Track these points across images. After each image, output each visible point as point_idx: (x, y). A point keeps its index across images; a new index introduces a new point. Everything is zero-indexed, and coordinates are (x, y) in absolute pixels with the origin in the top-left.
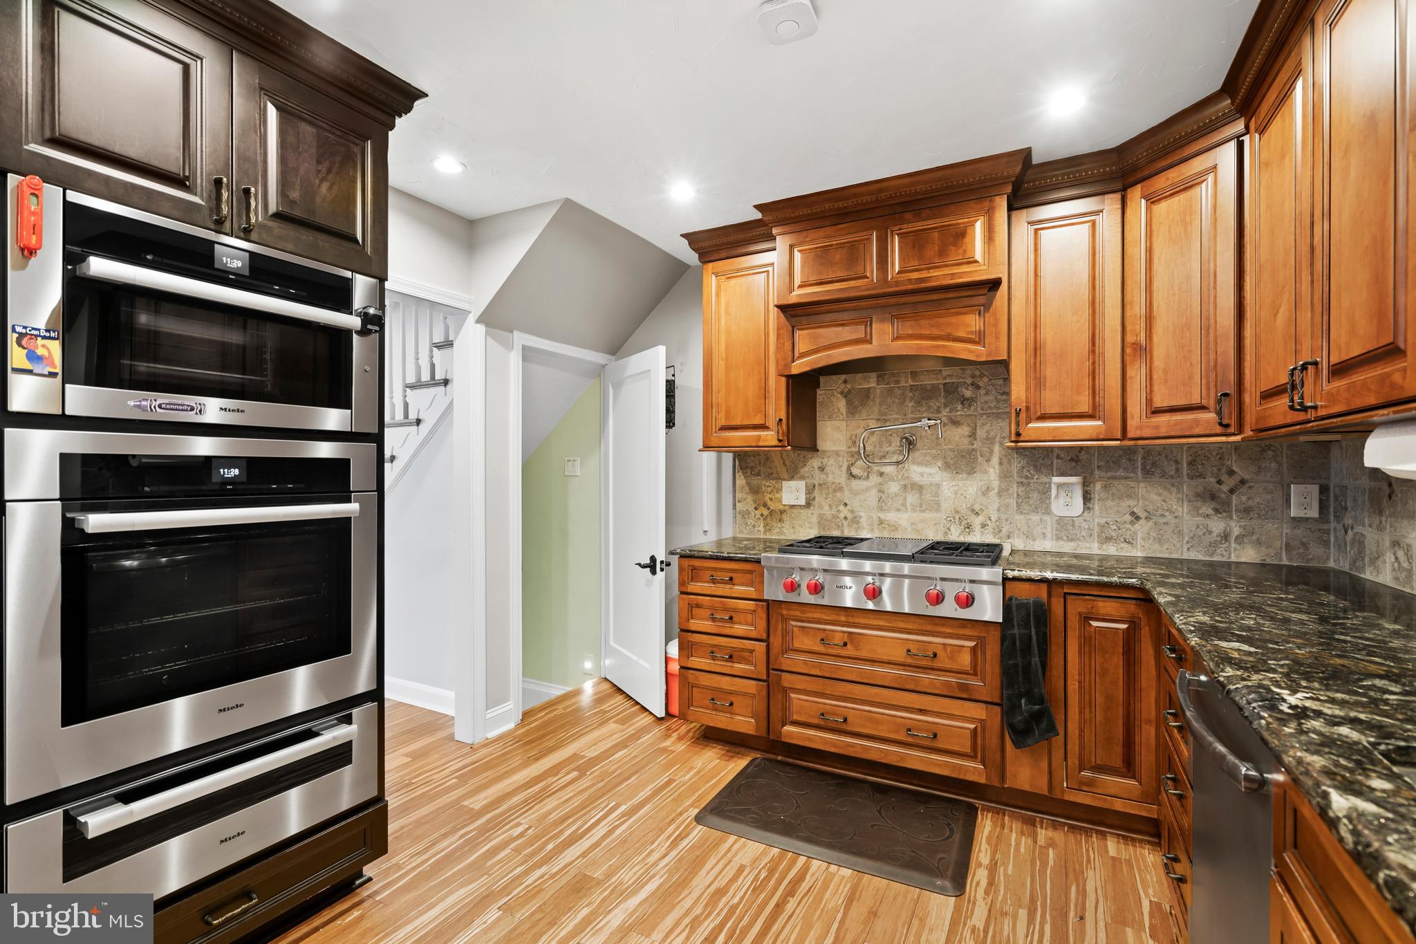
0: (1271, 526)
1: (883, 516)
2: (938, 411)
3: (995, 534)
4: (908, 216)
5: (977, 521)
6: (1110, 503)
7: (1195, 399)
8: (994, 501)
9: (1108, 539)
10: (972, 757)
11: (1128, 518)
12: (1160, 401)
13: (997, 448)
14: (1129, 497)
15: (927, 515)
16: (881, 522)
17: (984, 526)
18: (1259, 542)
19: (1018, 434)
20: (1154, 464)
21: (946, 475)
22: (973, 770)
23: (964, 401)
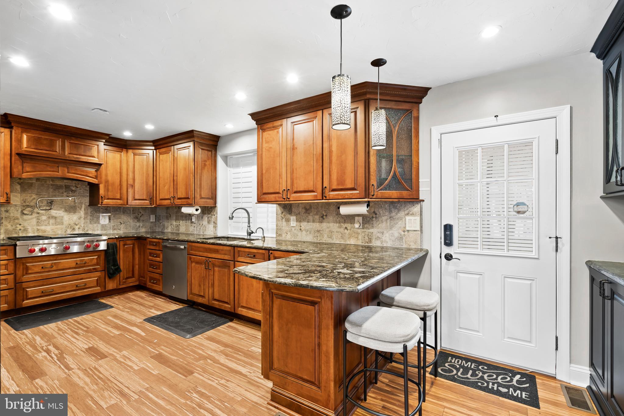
0: (147, 224)
1: (39, 228)
2: (63, 193)
3: (83, 231)
4: (73, 138)
5: (77, 227)
6: (115, 220)
7: (145, 198)
8: (82, 221)
9: (115, 229)
10: (97, 286)
11: (119, 224)
12: (136, 197)
13: (83, 206)
14: (120, 218)
15: (59, 226)
16: (38, 230)
17: (79, 228)
18: (145, 227)
19: (102, 203)
20: (125, 211)
21: (65, 213)
22: (98, 289)
23: (72, 191)
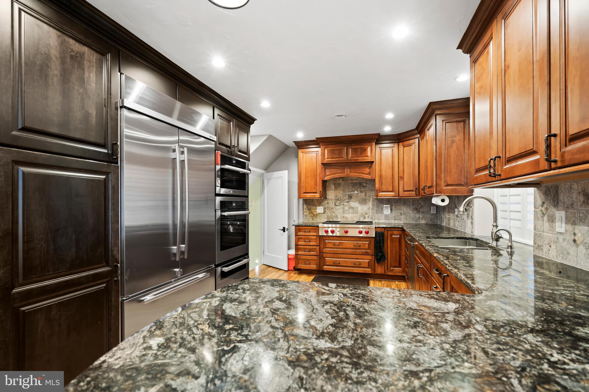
0: (427, 215)
1: (344, 215)
2: (357, 189)
3: (371, 219)
4: (353, 144)
5: (367, 216)
6: (396, 211)
7: (412, 189)
8: (371, 211)
9: (396, 219)
10: (368, 268)
11: (400, 214)
12: (406, 189)
13: (371, 198)
14: (400, 209)
15: (355, 215)
16: (343, 217)
17: (368, 217)
18: (425, 219)
19: (377, 195)
20: (405, 202)
21: (359, 205)
22: (369, 271)
23: (364, 187)
